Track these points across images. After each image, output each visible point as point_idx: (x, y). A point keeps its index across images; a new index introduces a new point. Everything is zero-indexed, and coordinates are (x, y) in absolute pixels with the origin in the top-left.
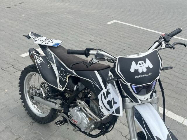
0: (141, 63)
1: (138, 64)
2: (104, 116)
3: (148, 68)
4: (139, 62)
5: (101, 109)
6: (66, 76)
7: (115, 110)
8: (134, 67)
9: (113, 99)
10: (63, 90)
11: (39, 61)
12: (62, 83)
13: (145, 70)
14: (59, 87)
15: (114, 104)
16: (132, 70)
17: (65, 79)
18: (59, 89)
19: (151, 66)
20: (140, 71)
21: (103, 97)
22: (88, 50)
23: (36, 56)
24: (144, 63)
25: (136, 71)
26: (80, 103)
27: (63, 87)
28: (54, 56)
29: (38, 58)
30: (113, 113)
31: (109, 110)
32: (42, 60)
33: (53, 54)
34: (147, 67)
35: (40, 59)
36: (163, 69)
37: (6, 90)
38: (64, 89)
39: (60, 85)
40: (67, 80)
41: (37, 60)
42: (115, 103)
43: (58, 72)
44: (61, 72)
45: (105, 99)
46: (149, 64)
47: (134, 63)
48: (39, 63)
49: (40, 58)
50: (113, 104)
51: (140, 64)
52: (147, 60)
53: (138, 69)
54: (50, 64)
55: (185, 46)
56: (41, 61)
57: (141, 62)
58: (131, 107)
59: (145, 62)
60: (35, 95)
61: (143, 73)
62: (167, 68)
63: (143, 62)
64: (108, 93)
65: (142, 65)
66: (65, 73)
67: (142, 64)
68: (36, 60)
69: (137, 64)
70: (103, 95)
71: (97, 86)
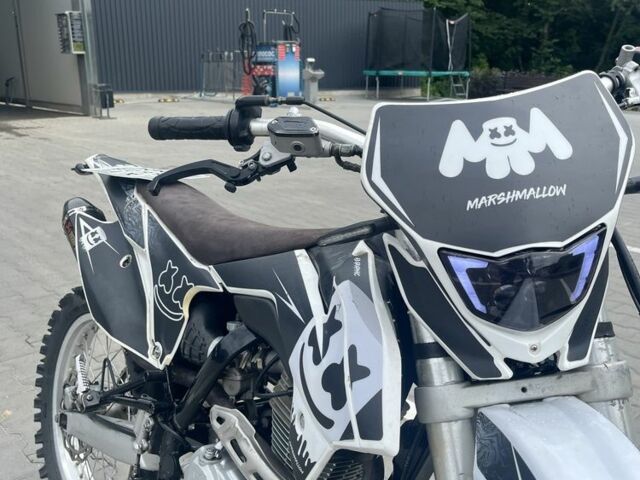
0: (501, 131)
1: (486, 133)
2: (311, 465)
3: (544, 158)
4: (488, 125)
5: (297, 424)
6: (180, 295)
7: (358, 416)
8: (458, 150)
9: (353, 351)
10: (168, 367)
11: (91, 239)
12: (166, 331)
13: (526, 167)
14: (150, 352)
15: (353, 379)
16: (450, 167)
17: (176, 309)
18: (152, 360)
20: (496, 171)
21: (309, 351)
23: (83, 223)
24: (516, 128)
25: (474, 173)
26: (220, 420)
27: (168, 348)
28: (150, 217)
29: (87, 230)
30: (348, 434)
31: (327, 423)
32: (104, 239)
33: (145, 208)
34: (539, 149)
35: (93, 234)
37: (8, 413)
38: (169, 358)
39: (158, 344)
40: (186, 313)
41: (84, 239)
42: (360, 373)
43: (155, 282)
44: (166, 280)
45: (317, 360)
48: (88, 247)
49: (98, 229)
50: (347, 382)
51: (494, 134)
52: (536, 115)
53: (484, 162)
54: (130, 250)
56: (96, 240)
57: (500, 123)
58: (462, 412)
59: (525, 124)
60: (74, 409)
61: (513, 181)
63: (510, 121)
64: (333, 326)
65: (503, 140)
67: (509, 131)
68: (80, 235)
69: (476, 133)
70: (310, 344)
71: (293, 308)
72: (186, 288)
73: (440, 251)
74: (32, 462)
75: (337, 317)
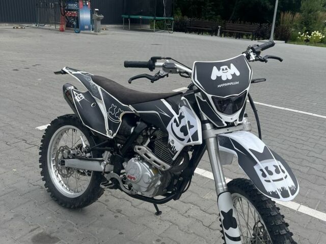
0: (225, 69)
1: (221, 70)
2: (177, 152)
3: (234, 75)
4: (222, 68)
5: (171, 144)
6: (118, 115)
7: (192, 136)
8: (215, 73)
9: (189, 122)
10: (114, 137)
11: (79, 98)
12: (113, 126)
14: (107, 133)
15: (190, 128)
16: (213, 77)
17: (117, 119)
18: (108, 136)
19: (238, 74)
20: (224, 78)
21: (174, 125)
22: (154, 59)
23: (75, 92)
24: (228, 68)
25: (219, 78)
26: (139, 149)
27: (114, 131)
28: (102, 90)
29: (77, 95)
30: (189, 141)
31: (182, 140)
32: (84, 98)
33: (99, 87)
34: (233, 73)
35: (79, 96)
36: (253, 82)
38: (115, 134)
39: (110, 131)
40: (121, 120)
41: (76, 98)
43: (107, 111)
44: (112, 110)
45: (178, 125)
46: (234, 70)
47: (215, 68)
48: (78, 101)
49: (81, 94)
50: (188, 130)
51: (223, 70)
52: (232, 65)
53: (221, 77)
54: (94, 101)
55: (281, 60)
56: (81, 98)
57: (224, 67)
58: (214, 135)
59: (230, 68)
61: (228, 81)
62: (259, 80)
63: (226, 67)
64: (181, 117)
65: (225, 71)
66: (117, 110)
67: (226, 69)
68: (74, 96)
69: (219, 69)
70: (174, 122)
71: (166, 114)
72: (120, 112)
73: (212, 97)
74: (34, 185)
75: (182, 115)
